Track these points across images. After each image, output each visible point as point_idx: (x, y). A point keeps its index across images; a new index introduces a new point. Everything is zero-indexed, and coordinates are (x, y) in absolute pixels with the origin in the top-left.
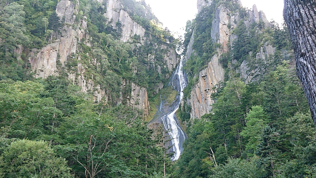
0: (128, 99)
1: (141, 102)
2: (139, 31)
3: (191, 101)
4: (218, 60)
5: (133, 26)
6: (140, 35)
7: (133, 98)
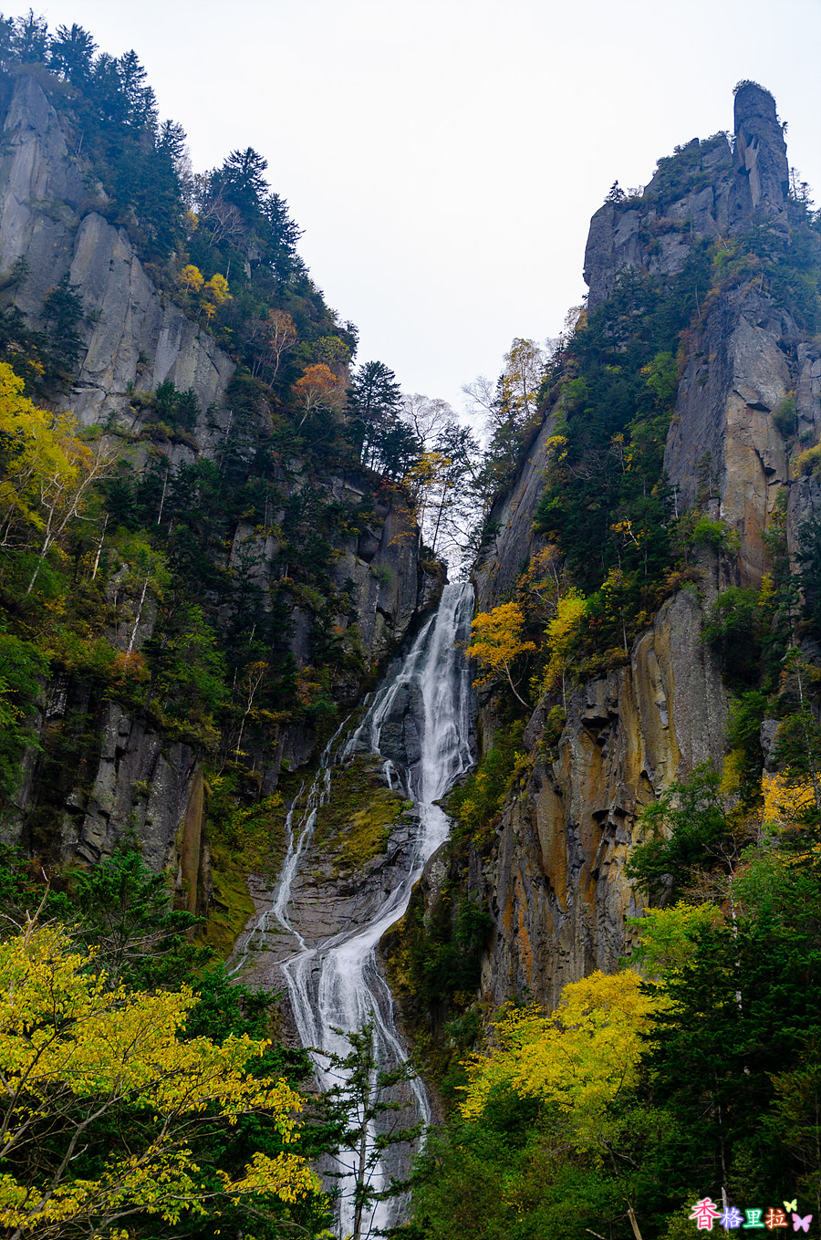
0: (72, 810)
1: (156, 842)
2: (191, 363)
3: (494, 873)
4: (697, 626)
5: (157, 329)
6: (197, 393)
7: (108, 807)
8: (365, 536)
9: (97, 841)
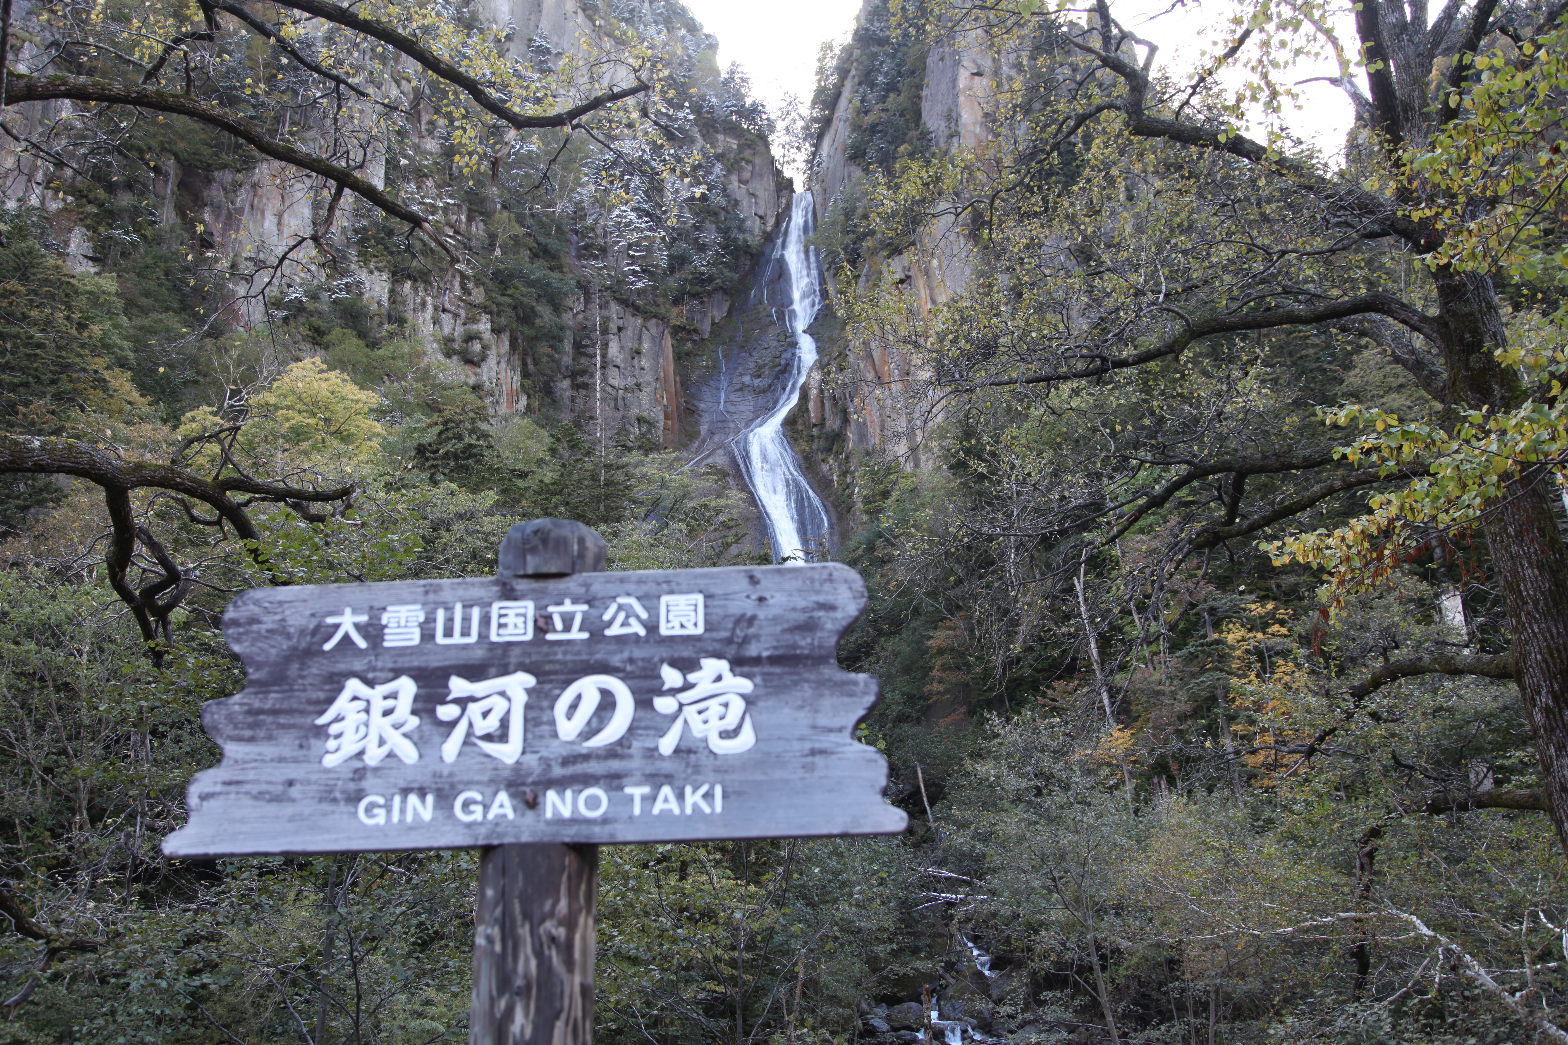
7: (618, 362)
8: (740, 170)
9: (616, 383)
